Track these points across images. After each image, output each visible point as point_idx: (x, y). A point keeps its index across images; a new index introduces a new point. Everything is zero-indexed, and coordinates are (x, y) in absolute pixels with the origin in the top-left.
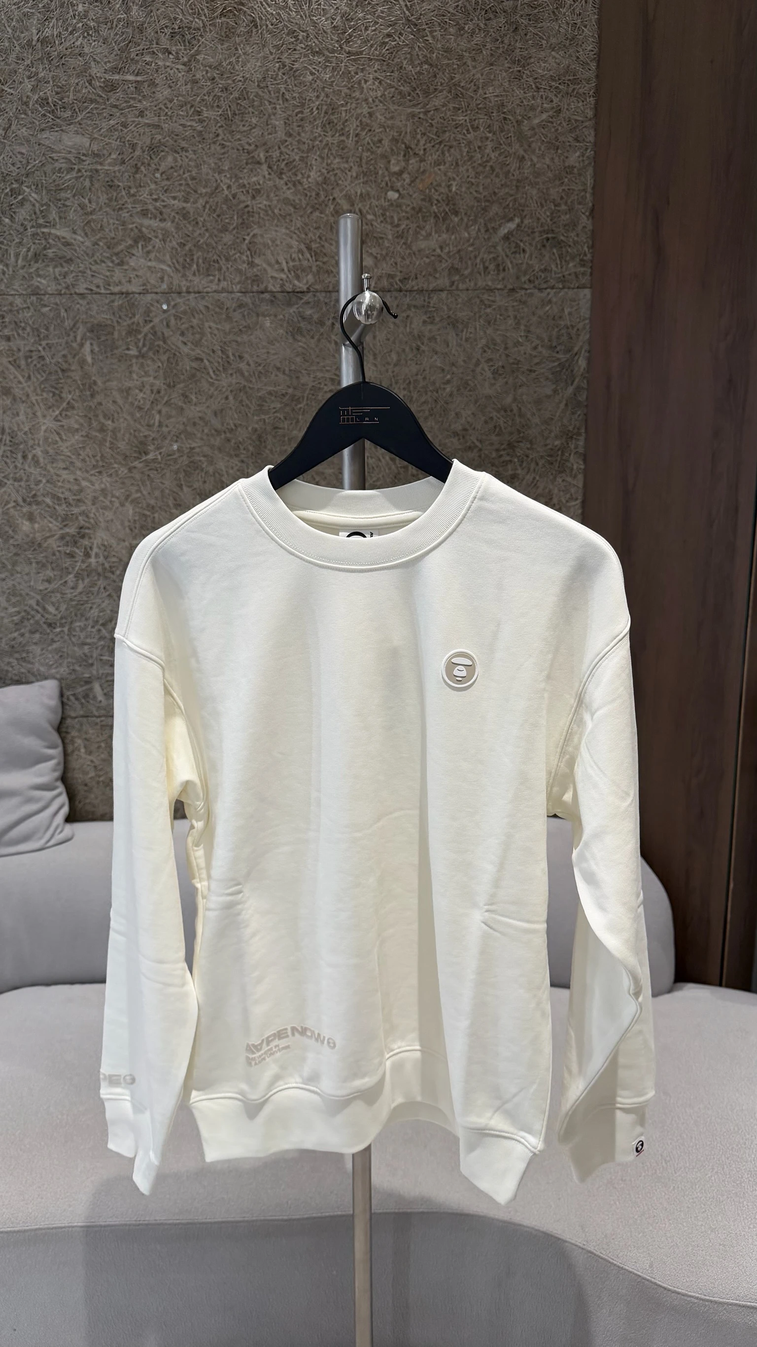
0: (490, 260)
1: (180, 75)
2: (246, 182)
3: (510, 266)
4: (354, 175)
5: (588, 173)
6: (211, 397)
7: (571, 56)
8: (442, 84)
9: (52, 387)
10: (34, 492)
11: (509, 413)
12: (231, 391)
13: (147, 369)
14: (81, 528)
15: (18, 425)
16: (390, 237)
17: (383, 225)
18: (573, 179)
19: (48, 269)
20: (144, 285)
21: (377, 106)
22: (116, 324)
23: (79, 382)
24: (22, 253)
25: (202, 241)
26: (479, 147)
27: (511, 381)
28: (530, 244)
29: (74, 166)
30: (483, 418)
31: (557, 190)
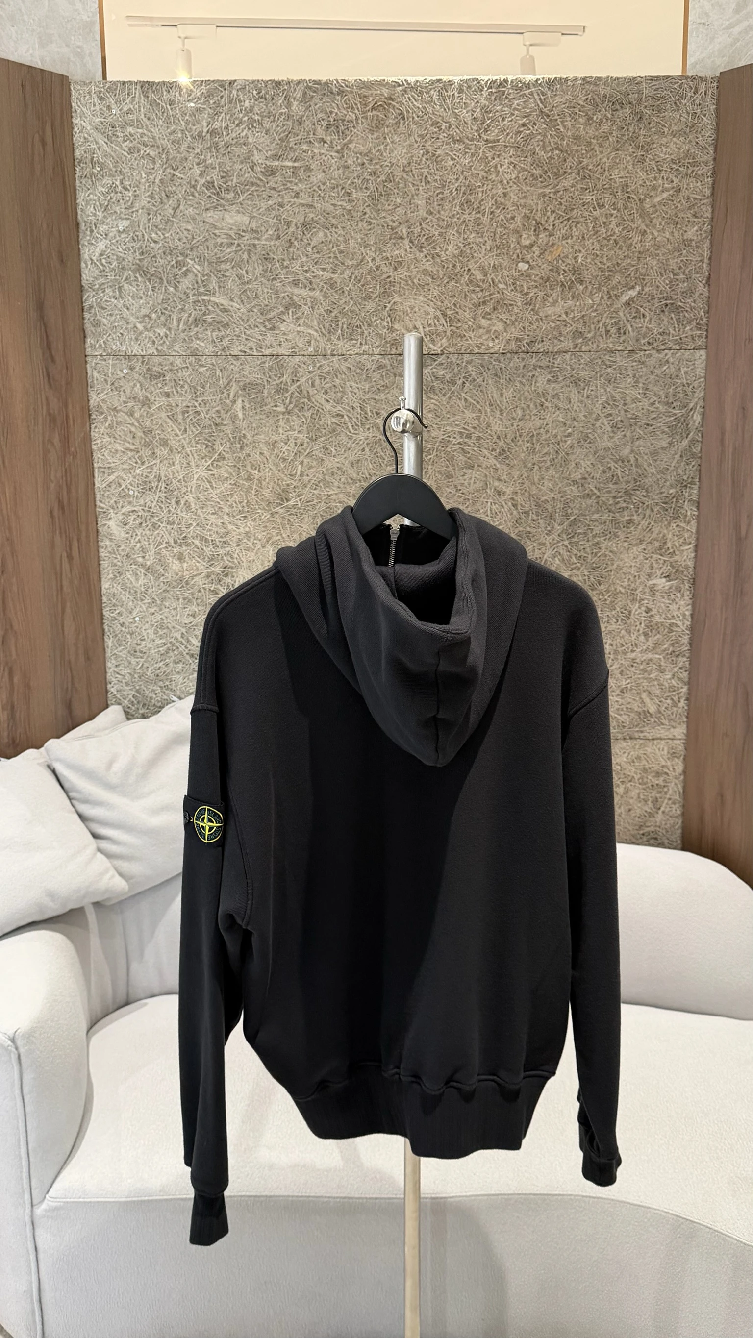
0: (612, 324)
1: (333, 161)
2: (389, 255)
3: (630, 329)
4: (488, 248)
5: (705, 245)
6: (349, 449)
7: (690, 141)
8: (571, 167)
9: (206, 439)
10: (184, 535)
11: (627, 464)
12: (368, 444)
13: (292, 424)
14: (225, 568)
15: (174, 474)
16: (519, 304)
17: (513, 293)
18: (691, 251)
19: (207, 333)
20: (293, 348)
21: (511, 187)
22: (266, 384)
23: (230, 435)
24: (183, 318)
25: (347, 308)
26: (604, 223)
27: (628, 434)
28: (650, 309)
29: (233, 241)
30: (601, 468)
31: (676, 260)
